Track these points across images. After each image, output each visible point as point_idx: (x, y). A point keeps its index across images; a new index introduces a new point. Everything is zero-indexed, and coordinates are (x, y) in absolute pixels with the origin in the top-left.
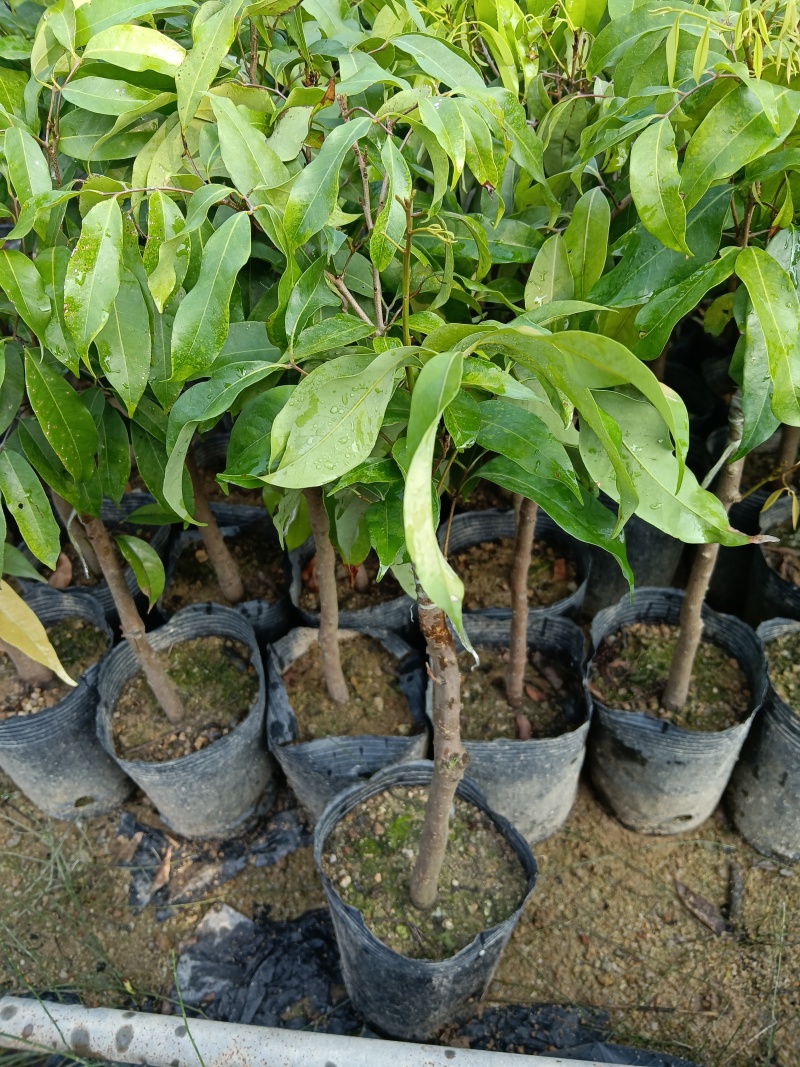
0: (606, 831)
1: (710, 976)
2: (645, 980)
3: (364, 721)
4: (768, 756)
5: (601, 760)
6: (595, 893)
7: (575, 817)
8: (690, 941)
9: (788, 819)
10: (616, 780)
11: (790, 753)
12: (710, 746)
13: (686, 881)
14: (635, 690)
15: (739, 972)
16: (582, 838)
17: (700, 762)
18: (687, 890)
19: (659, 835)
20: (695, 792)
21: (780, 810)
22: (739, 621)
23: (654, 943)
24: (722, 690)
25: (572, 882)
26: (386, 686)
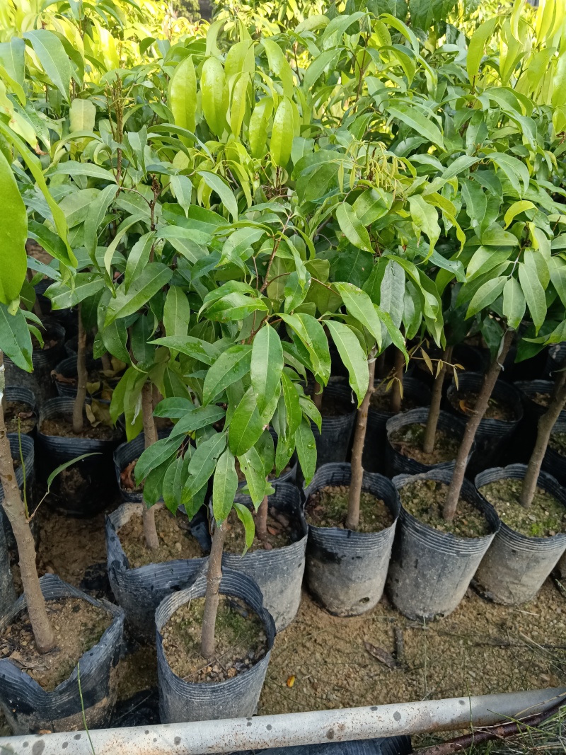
0: (321, 619)
1: (390, 693)
2: (353, 701)
3: (170, 558)
4: (407, 552)
5: (314, 569)
6: (318, 655)
7: (301, 612)
8: (376, 675)
9: (422, 590)
10: (324, 580)
11: (417, 546)
12: (374, 543)
13: (370, 642)
14: (330, 520)
15: (406, 688)
16: (306, 624)
17: (370, 555)
18: (371, 645)
19: (352, 616)
20: (370, 579)
21: (417, 586)
22: (382, 476)
23: (356, 680)
24: (377, 516)
25: (304, 652)
26: (182, 537)
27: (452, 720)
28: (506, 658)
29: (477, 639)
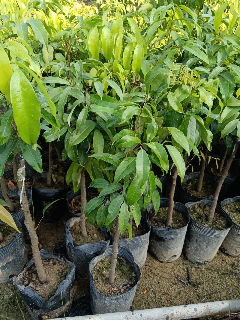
0: (156, 264)
1: (187, 296)
2: (172, 299)
3: (92, 240)
4: (192, 236)
5: (153, 244)
6: (155, 280)
7: (147, 261)
8: (181, 288)
9: (199, 251)
10: (157, 248)
11: (197, 233)
12: (179, 233)
13: (177, 273)
14: (159, 223)
15: (194, 293)
16: (150, 266)
17: (177, 238)
18: (178, 275)
19: (169, 262)
20: (177, 247)
21: (197, 250)
22: (180, 203)
23: (172, 290)
24: (179, 221)
25: (149, 278)
26: (96, 231)
27: (219, 311)
28: (235, 279)
29: (223, 271)
